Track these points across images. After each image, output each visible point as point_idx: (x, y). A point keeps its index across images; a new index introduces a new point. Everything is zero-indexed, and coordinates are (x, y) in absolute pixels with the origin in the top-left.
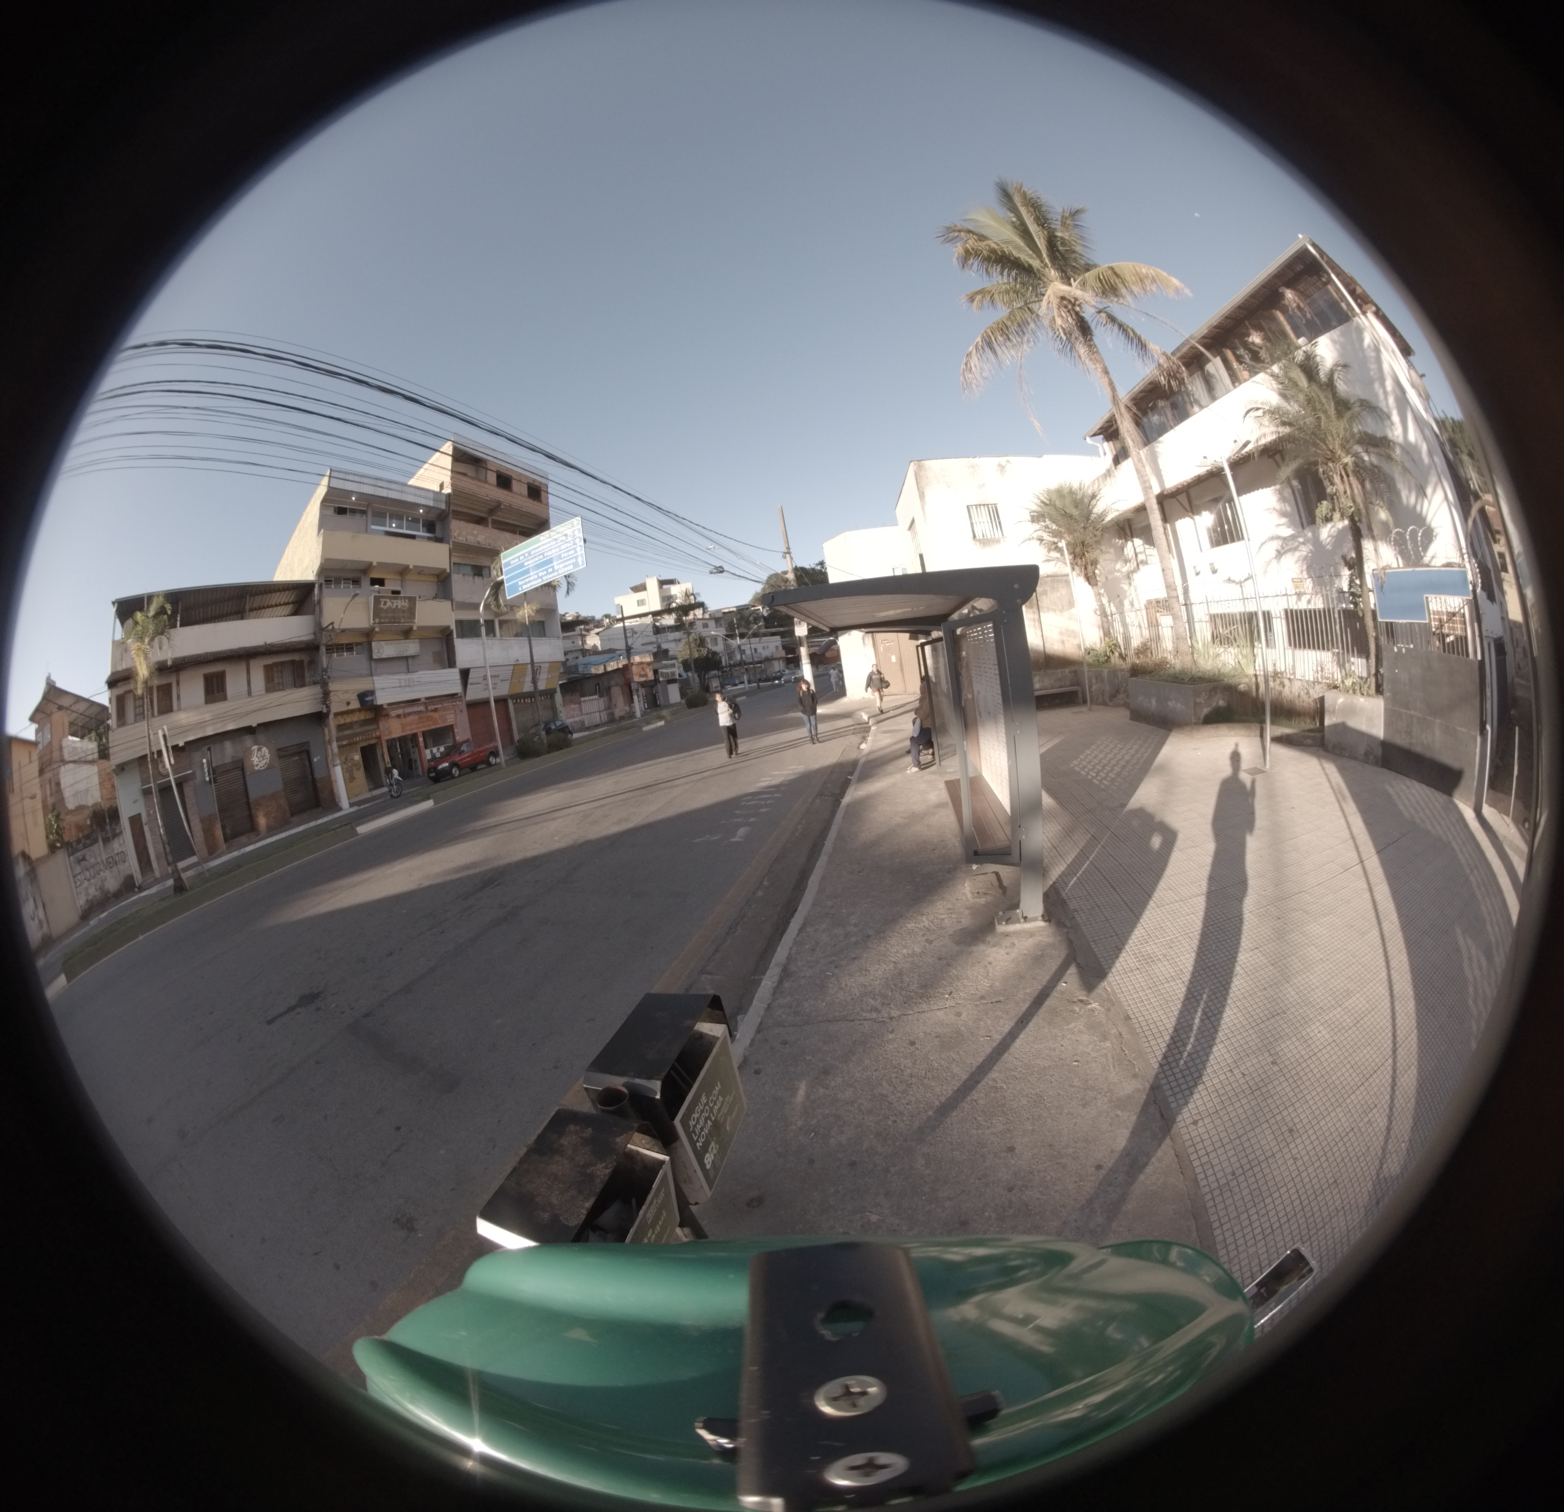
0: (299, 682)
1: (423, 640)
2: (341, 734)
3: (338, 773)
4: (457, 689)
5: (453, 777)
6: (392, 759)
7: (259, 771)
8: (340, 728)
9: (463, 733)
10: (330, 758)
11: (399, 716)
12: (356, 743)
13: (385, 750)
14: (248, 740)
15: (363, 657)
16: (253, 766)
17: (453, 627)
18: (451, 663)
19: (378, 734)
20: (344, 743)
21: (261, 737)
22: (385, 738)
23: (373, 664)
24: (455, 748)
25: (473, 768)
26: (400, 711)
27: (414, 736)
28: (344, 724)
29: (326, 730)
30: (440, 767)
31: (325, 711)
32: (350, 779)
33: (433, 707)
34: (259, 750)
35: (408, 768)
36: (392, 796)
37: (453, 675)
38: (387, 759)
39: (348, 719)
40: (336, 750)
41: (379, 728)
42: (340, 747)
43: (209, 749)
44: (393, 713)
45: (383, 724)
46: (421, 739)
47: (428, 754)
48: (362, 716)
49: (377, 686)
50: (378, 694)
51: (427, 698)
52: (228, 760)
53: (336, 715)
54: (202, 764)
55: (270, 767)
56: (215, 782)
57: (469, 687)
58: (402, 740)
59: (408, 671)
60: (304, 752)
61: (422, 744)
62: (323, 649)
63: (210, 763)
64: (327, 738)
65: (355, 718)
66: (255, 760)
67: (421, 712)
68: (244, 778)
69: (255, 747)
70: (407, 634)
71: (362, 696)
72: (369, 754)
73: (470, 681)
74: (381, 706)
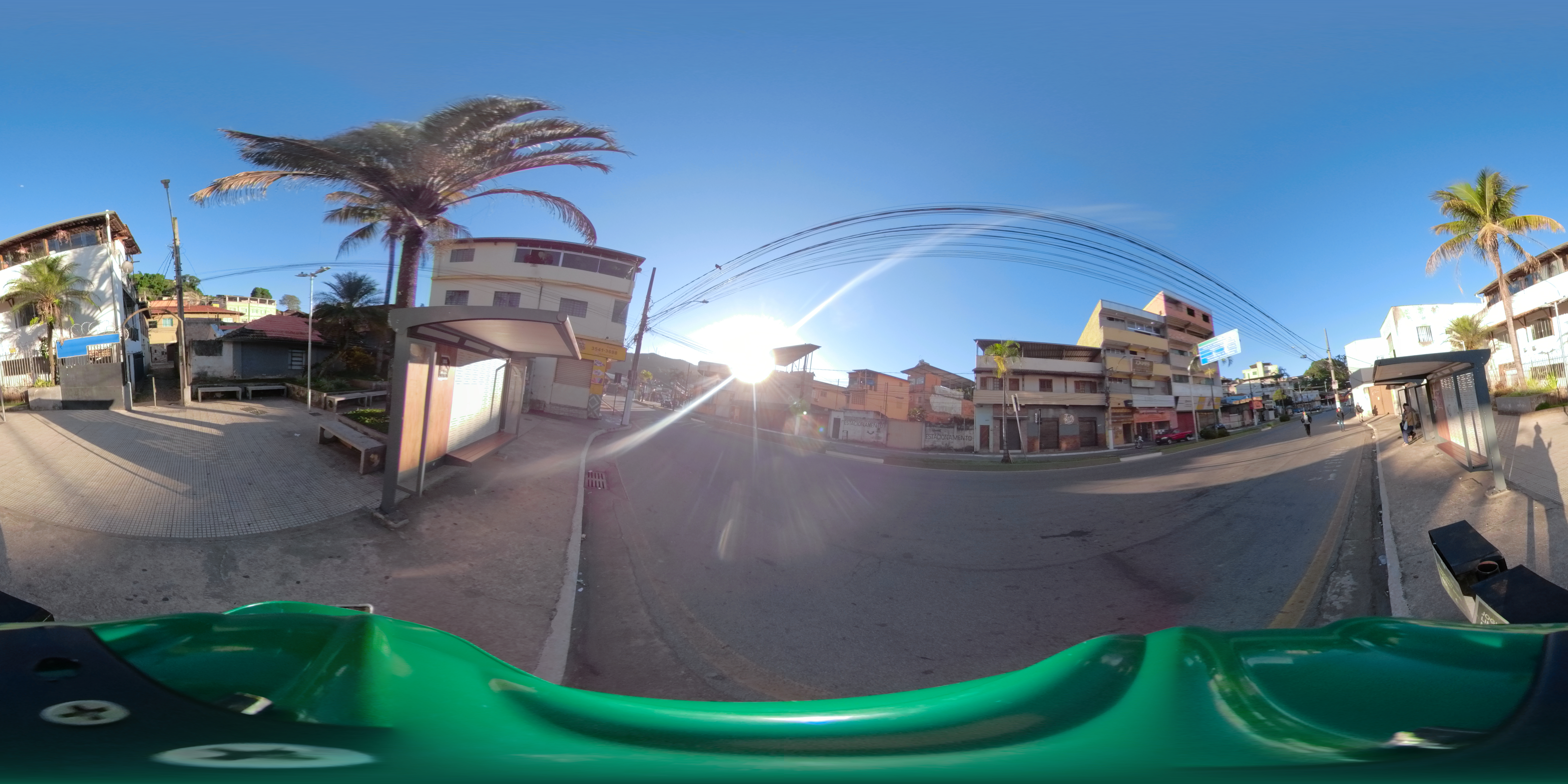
0: (1093, 390)
1: (1157, 381)
2: (1113, 417)
3: (1110, 434)
4: (1173, 405)
5: (1168, 444)
6: (1137, 431)
7: (1067, 425)
8: (1114, 414)
9: (1174, 424)
10: (1107, 426)
11: (1143, 413)
12: (1121, 422)
13: (1135, 427)
14: (1063, 411)
15: (1128, 385)
16: (1064, 421)
17: (1171, 377)
18: (1170, 393)
19: (1132, 420)
20: (1115, 421)
21: (1071, 411)
22: (1136, 422)
23: (1132, 389)
24: (1171, 431)
25: (1179, 441)
26: (1144, 411)
27: (1151, 423)
28: (1115, 413)
29: (1106, 414)
30: (1163, 438)
31: (1107, 405)
32: (1116, 437)
33: (1161, 412)
34: (1069, 416)
35: (1146, 436)
36: (1136, 448)
37: (1171, 398)
38: (1136, 430)
39: (1118, 411)
40: (1110, 423)
41: (1133, 417)
42: (1113, 422)
43: (1040, 410)
44: (1141, 412)
45: (1136, 416)
46: (1153, 425)
47: (1156, 432)
48: (1125, 411)
49: (1134, 398)
50: (1134, 402)
51: (1158, 407)
52: (1050, 417)
53: (1112, 408)
54: (1035, 415)
55: (1073, 424)
56: (1041, 423)
57: (1178, 405)
58: (1144, 424)
59: (1149, 394)
60: (1093, 421)
61: (1154, 427)
62: (1107, 379)
63: (1039, 416)
64: (1106, 417)
65: (1122, 411)
66: (1066, 419)
67: (1155, 413)
68: (1058, 426)
69: (1067, 414)
70: (1149, 377)
71: (1126, 402)
72: (1127, 428)
73: (1179, 402)
74: (1135, 408)
